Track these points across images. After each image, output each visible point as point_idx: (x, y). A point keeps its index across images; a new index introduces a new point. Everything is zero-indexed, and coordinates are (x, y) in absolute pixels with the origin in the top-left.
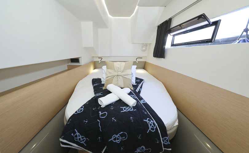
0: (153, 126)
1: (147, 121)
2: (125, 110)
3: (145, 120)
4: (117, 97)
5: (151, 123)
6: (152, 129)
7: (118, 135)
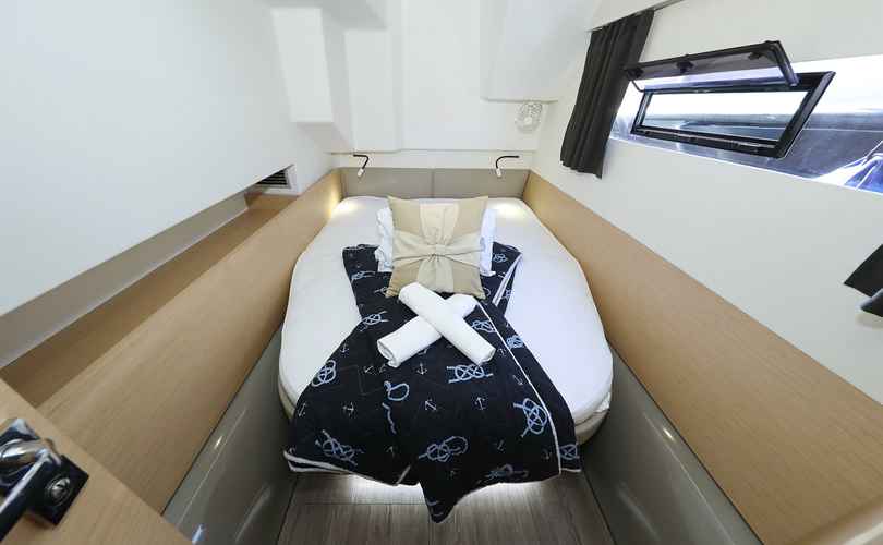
0: (537, 421)
1: (523, 407)
2: (460, 374)
3: (518, 406)
4: (433, 329)
5: (535, 412)
6: (534, 427)
7: (444, 444)
